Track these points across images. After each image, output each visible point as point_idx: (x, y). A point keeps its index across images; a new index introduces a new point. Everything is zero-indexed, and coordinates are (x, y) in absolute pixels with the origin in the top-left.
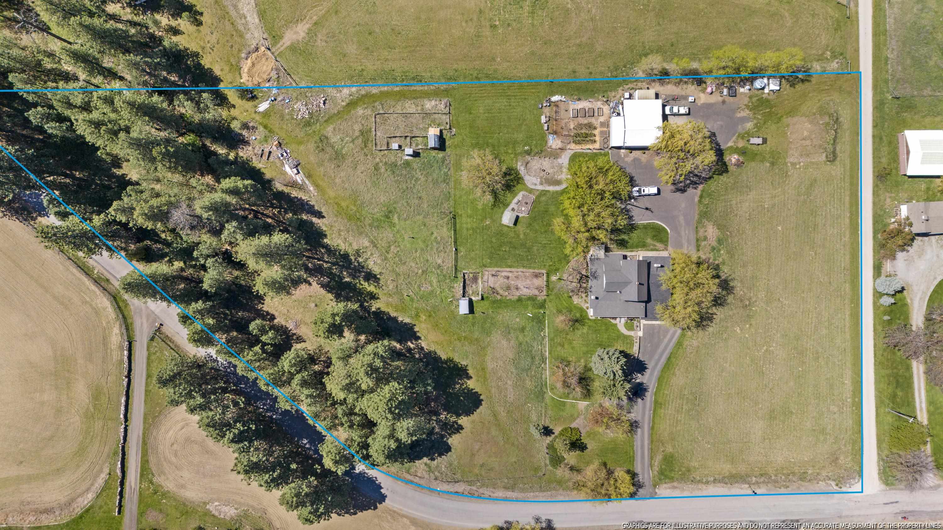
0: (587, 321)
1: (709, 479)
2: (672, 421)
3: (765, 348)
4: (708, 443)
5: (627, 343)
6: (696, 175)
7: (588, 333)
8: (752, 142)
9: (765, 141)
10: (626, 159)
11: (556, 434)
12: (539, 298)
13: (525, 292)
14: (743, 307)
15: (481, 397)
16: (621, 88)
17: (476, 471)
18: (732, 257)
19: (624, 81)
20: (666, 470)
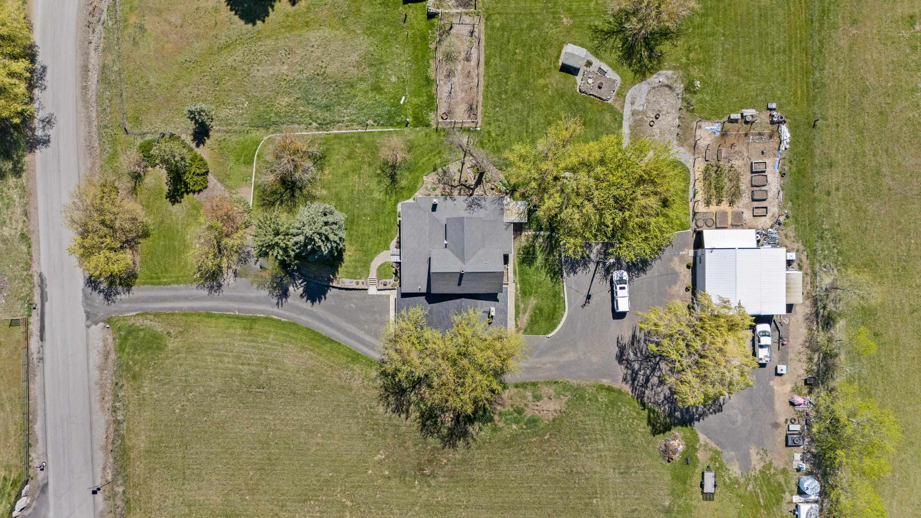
0: (394, 198)
1: (120, 413)
2: (221, 347)
3: (349, 503)
4: (183, 410)
5: (356, 268)
6: (647, 380)
7: (373, 200)
8: (707, 475)
9: (708, 497)
10: (676, 259)
11: (196, 150)
12: (432, 115)
13: (443, 90)
14: (419, 463)
15: (259, 23)
16: (802, 248)
17: (133, 19)
18: (506, 443)
19: (814, 252)
20: (136, 338)
